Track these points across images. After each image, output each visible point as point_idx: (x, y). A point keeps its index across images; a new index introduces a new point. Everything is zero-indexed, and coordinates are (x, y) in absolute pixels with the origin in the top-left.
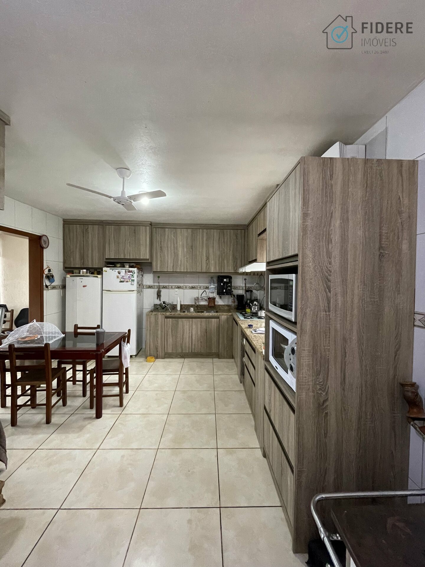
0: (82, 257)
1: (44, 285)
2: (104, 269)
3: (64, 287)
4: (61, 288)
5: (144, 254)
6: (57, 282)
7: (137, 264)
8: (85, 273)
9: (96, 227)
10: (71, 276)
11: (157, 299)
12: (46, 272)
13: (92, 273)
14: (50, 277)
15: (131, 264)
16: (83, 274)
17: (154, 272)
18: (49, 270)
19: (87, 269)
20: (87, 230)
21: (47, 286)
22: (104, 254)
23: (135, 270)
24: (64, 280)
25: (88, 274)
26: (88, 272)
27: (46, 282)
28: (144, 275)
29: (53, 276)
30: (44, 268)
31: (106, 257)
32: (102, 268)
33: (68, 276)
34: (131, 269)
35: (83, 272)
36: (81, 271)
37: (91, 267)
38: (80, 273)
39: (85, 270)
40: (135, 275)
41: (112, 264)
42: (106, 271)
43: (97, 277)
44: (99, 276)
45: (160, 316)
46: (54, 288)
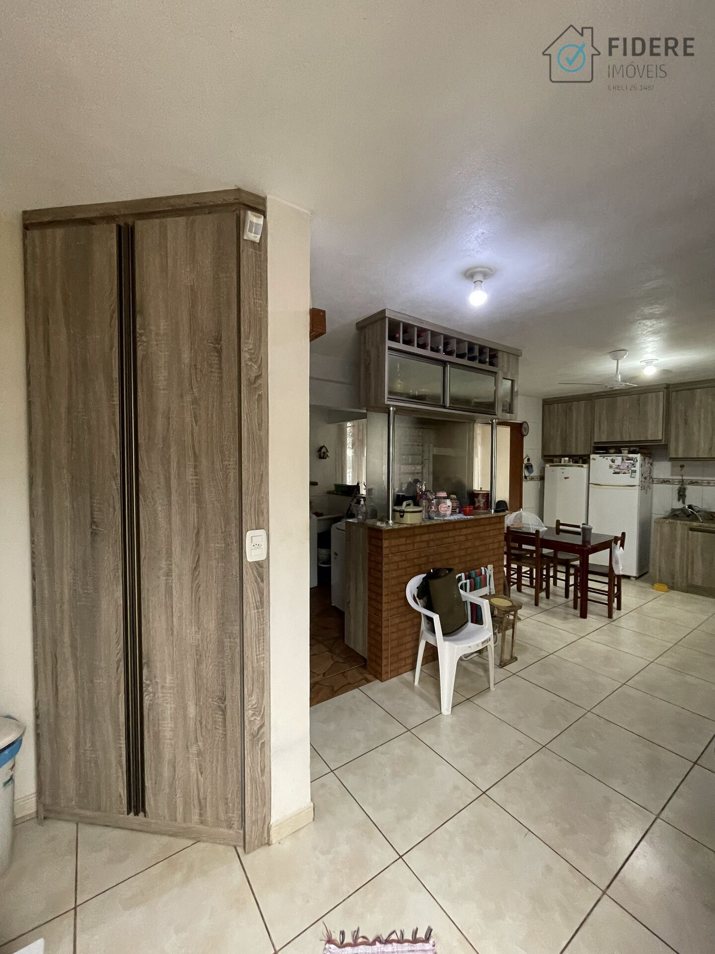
0: (565, 440)
1: (524, 475)
2: (592, 456)
3: (542, 478)
4: (539, 479)
5: (654, 432)
6: (536, 473)
8: (567, 461)
9: (583, 403)
10: (551, 466)
11: (679, 501)
12: (525, 461)
13: (576, 462)
14: (529, 467)
15: (632, 449)
16: (564, 463)
17: (673, 459)
18: (528, 460)
19: (570, 456)
20: (570, 409)
21: (526, 477)
22: (592, 437)
23: (638, 456)
24: (543, 470)
25: (571, 463)
26: (571, 460)
27: (525, 473)
29: (531, 466)
30: (524, 457)
31: (595, 441)
32: (589, 455)
33: (548, 465)
34: (631, 456)
35: (565, 460)
36: (563, 459)
37: (574, 454)
38: (560, 462)
39: (567, 459)
40: (638, 465)
41: (603, 449)
42: (595, 459)
43: (582, 467)
44: (585, 466)
45: (681, 525)
46: (532, 479)
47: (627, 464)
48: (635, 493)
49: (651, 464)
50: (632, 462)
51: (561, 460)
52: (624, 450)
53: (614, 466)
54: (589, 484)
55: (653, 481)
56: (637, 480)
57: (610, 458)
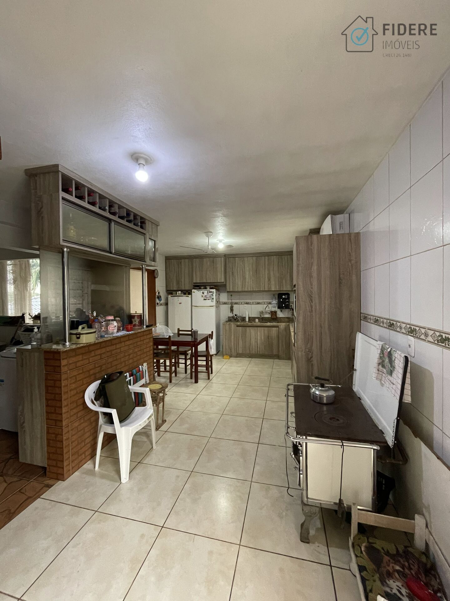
0: (178, 283)
1: (156, 303)
2: (193, 290)
3: (167, 304)
4: (165, 304)
5: (220, 278)
6: (163, 301)
7: (215, 286)
8: (180, 294)
9: (187, 260)
10: (171, 296)
11: (231, 312)
12: (157, 294)
13: (185, 294)
14: (159, 298)
15: (211, 286)
16: (179, 294)
17: (228, 292)
18: (159, 293)
19: (182, 291)
20: (181, 263)
21: (158, 304)
22: (192, 279)
23: (214, 290)
24: (167, 299)
25: (182, 295)
26: (182, 293)
27: (157, 301)
28: (221, 294)
29: (161, 297)
30: (156, 291)
31: (194, 282)
32: (192, 290)
33: (170, 296)
34: (211, 290)
35: (179, 293)
36: (178, 292)
37: (184, 289)
38: (177, 294)
39: (180, 292)
40: (214, 295)
41: (198, 286)
42: (194, 292)
43: (188, 296)
44: (190, 296)
45: (233, 325)
46: (161, 305)
47: (210, 295)
48: (213, 310)
49: (219, 294)
50: (212, 293)
51: (177, 293)
52: (208, 287)
53: (204, 296)
54: (192, 306)
55: (220, 303)
56: (214, 303)
57: (202, 292)
